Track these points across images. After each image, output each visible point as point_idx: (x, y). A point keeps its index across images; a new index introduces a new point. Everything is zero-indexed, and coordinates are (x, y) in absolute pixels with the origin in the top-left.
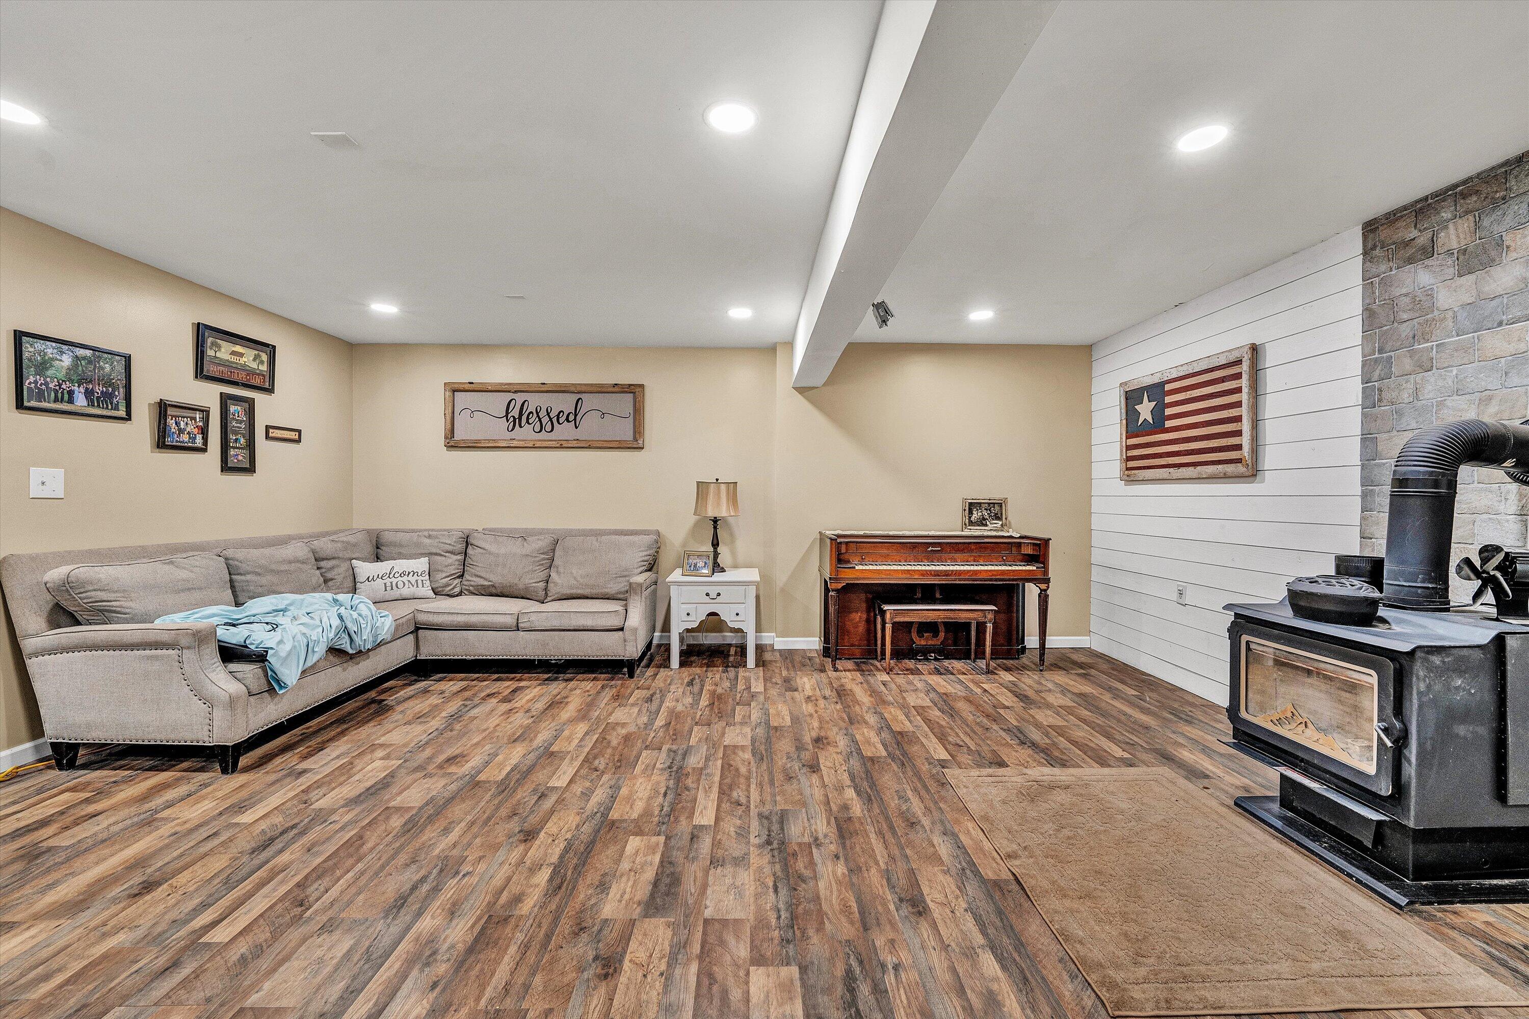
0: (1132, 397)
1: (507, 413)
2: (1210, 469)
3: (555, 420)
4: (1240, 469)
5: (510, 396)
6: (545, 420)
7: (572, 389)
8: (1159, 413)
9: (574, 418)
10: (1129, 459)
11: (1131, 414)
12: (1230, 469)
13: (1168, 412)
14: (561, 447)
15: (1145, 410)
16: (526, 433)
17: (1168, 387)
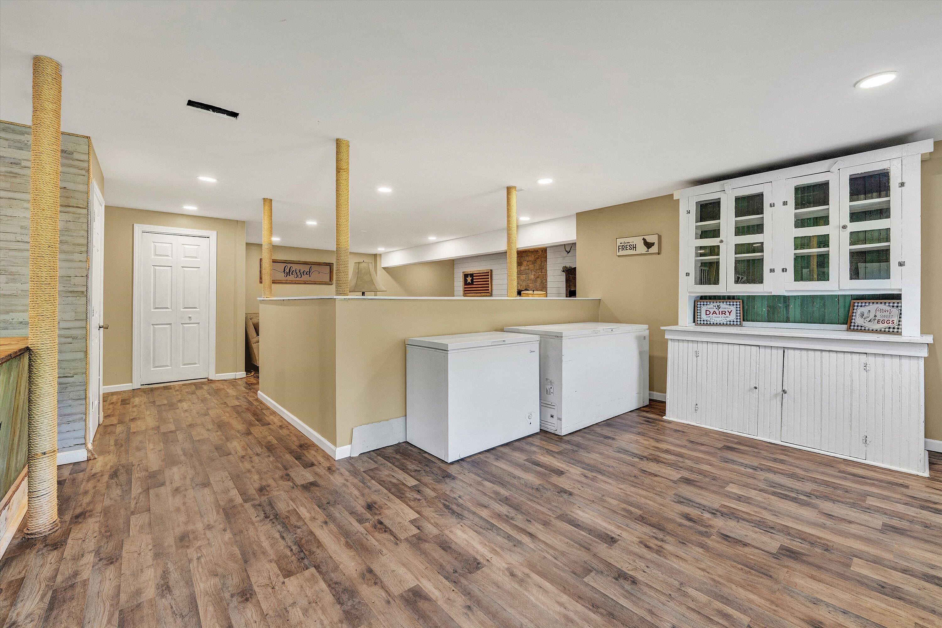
0: (466, 276)
1: (284, 271)
2: (483, 294)
3: (302, 274)
4: (489, 294)
5: (285, 264)
6: (299, 274)
7: (309, 263)
8: (472, 280)
9: (309, 273)
10: (465, 291)
11: (466, 280)
12: (487, 294)
13: (474, 280)
14: (305, 283)
15: (469, 279)
16: (291, 278)
17: (474, 275)
